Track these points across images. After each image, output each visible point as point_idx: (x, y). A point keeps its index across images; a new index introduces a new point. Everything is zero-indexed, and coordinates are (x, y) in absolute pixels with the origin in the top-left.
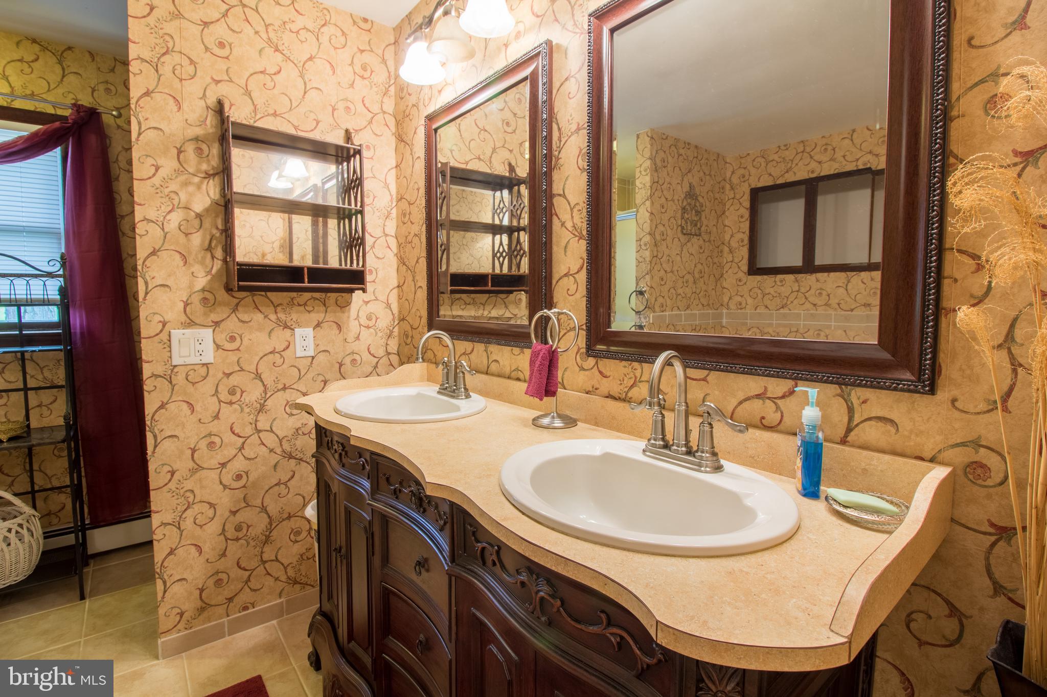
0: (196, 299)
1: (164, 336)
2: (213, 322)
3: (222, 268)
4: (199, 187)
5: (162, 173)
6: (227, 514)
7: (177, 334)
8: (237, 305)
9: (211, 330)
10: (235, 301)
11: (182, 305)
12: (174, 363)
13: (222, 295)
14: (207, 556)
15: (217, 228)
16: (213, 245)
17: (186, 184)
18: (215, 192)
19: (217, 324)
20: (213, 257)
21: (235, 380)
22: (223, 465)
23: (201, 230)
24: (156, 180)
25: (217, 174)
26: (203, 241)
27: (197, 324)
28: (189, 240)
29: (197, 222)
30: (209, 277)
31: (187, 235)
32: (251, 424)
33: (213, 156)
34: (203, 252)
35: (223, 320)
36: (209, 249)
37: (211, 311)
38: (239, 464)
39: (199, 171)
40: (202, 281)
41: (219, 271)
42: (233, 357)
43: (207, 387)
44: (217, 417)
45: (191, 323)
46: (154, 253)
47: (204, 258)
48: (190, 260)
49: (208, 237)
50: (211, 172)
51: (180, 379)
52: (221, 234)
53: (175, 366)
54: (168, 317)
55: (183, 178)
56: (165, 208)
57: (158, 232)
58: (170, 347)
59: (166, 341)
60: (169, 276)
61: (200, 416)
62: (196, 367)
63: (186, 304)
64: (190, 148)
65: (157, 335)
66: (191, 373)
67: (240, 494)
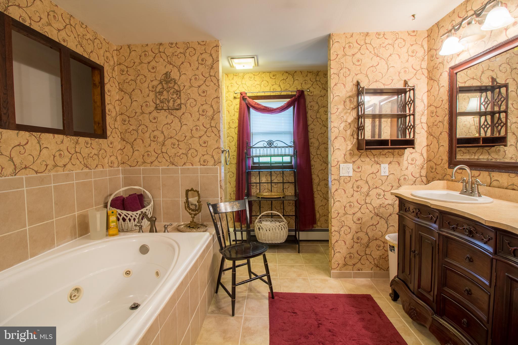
0: (348, 153)
1: (338, 166)
2: (353, 161)
3: (356, 141)
4: (350, 113)
5: (339, 110)
6: (354, 232)
7: (342, 165)
8: (361, 155)
9: (352, 164)
10: (360, 154)
11: (343, 155)
12: (340, 176)
13: (356, 151)
14: (347, 246)
15: (355, 127)
16: (354, 133)
17: (346, 113)
18: (355, 114)
19: (354, 162)
20: (353, 138)
21: (359, 183)
22: (354, 214)
23: (350, 129)
24: (337, 113)
25: (356, 108)
26: (351, 133)
27: (347, 162)
28: (346, 133)
29: (349, 126)
30: (352, 145)
31: (346, 131)
32: (364, 200)
33: (355, 102)
34: (350, 136)
35: (356, 161)
36: (352, 135)
37: (352, 157)
38: (359, 215)
39: (350, 108)
40: (350, 147)
41: (355, 143)
42: (359, 175)
43: (350, 185)
44: (352, 196)
45: (346, 162)
46: (336, 138)
47: (351, 138)
48: (346, 139)
49: (352, 131)
50: (354, 108)
51: (342, 181)
52: (356, 129)
53: (341, 177)
54: (339, 159)
55: (345, 111)
56: (340, 122)
57: (337, 131)
58: (339, 170)
59: (338, 168)
60: (340, 145)
61: (347, 195)
62: (347, 177)
63: (345, 155)
64: (348, 100)
65: (336, 165)
66: (345, 179)
67: (359, 226)
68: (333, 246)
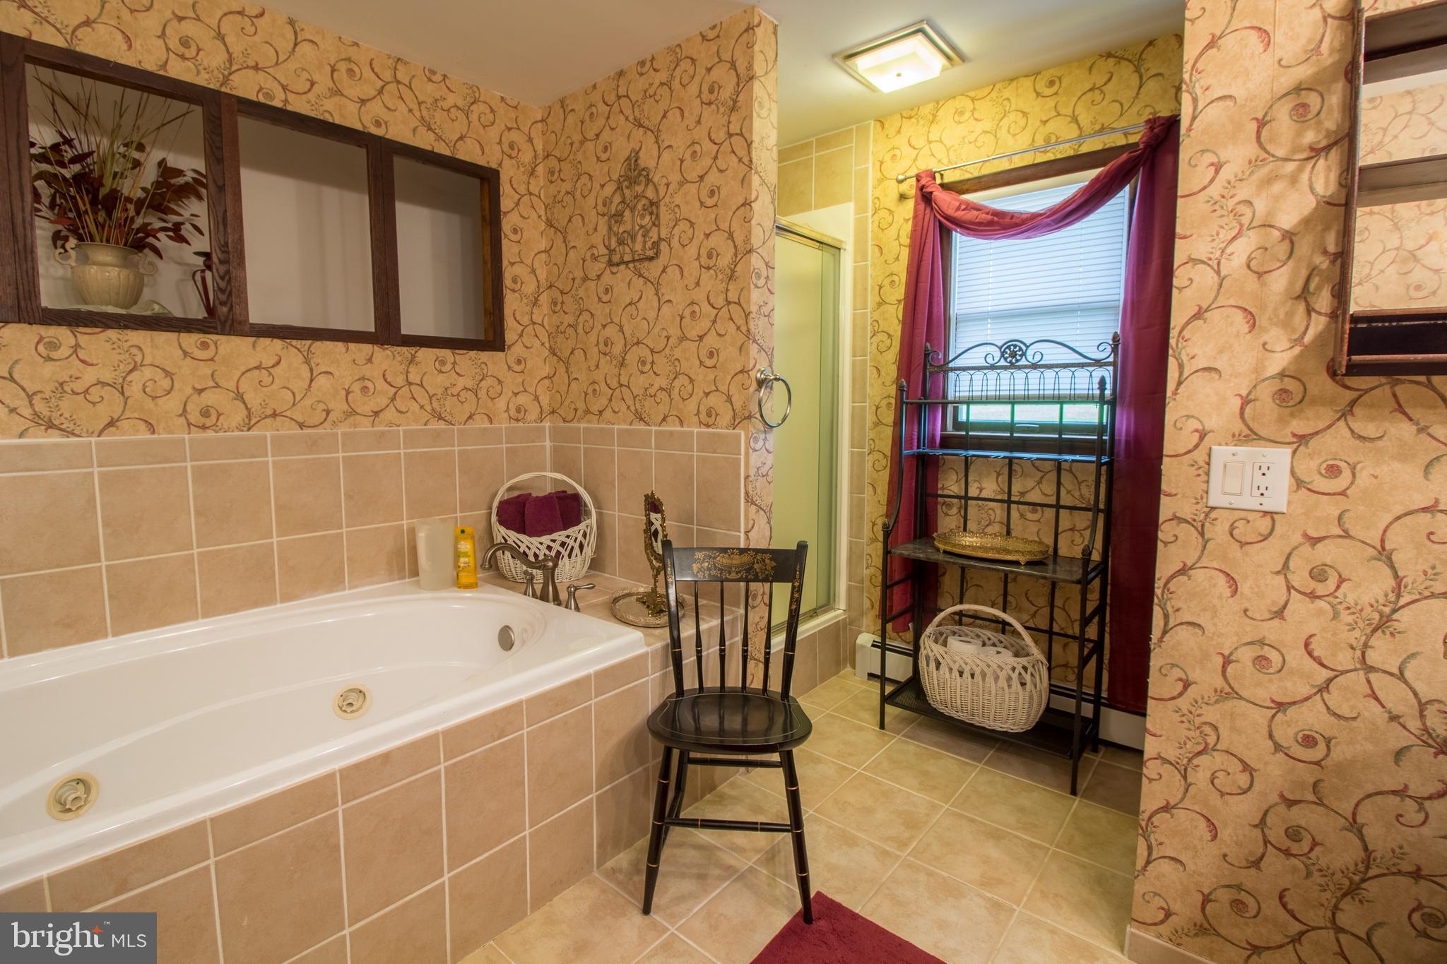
0: (1266, 393)
1: (1199, 456)
2: (1294, 435)
3: (1327, 328)
4: (1294, 180)
5: (1226, 173)
6: (1274, 798)
7: (1222, 453)
8: (1353, 403)
9: (1287, 451)
10: (1350, 395)
11: (1238, 402)
12: (1211, 504)
13: (1321, 383)
14: (1225, 850)
15: (1325, 252)
16: (1312, 286)
17: (1269, 181)
18: (1327, 178)
19: (1302, 439)
20: (1309, 310)
21: (1327, 553)
22: (1280, 706)
23: (1291, 263)
24: (1214, 191)
25: (1336, 143)
26: (1291, 283)
27: (1261, 438)
28: (1264, 284)
29: (1286, 245)
30: (1297, 350)
31: (1260, 275)
32: (1353, 648)
33: (1330, 111)
34: (1289, 304)
35: (1317, 433)
36: (1304, 295)
37: (1292, 415)
38: (1312, 717)
39: (1295, 150)
40: (1281, 358)
41: (1320, 337)
42: (1331, 508)
43: (1270, 555)
44: (1279, 614)
45: (1250, 436)
46: (1198, 315)
47: (1290, 315)
48: (1262, 321)
49: (1304, 273)
50: (1324, 143)
51: (1218, 532)
52: (1333, 262)
53: (1213, 508)
54: (1212, 422)
55: (1263, 172)
56: (1225, 235)
57: (1209, 277)
58: (1208, 474)
59: (1202, 464)
60: (1221, 352)
61: (1247, 605)
62: (1251, 516)
63: (1246, 402)
64: (1283, 114)
65: (1189, 452)
66: (1240, 524)
67: (1308, 775)
68: (1143, 824)
